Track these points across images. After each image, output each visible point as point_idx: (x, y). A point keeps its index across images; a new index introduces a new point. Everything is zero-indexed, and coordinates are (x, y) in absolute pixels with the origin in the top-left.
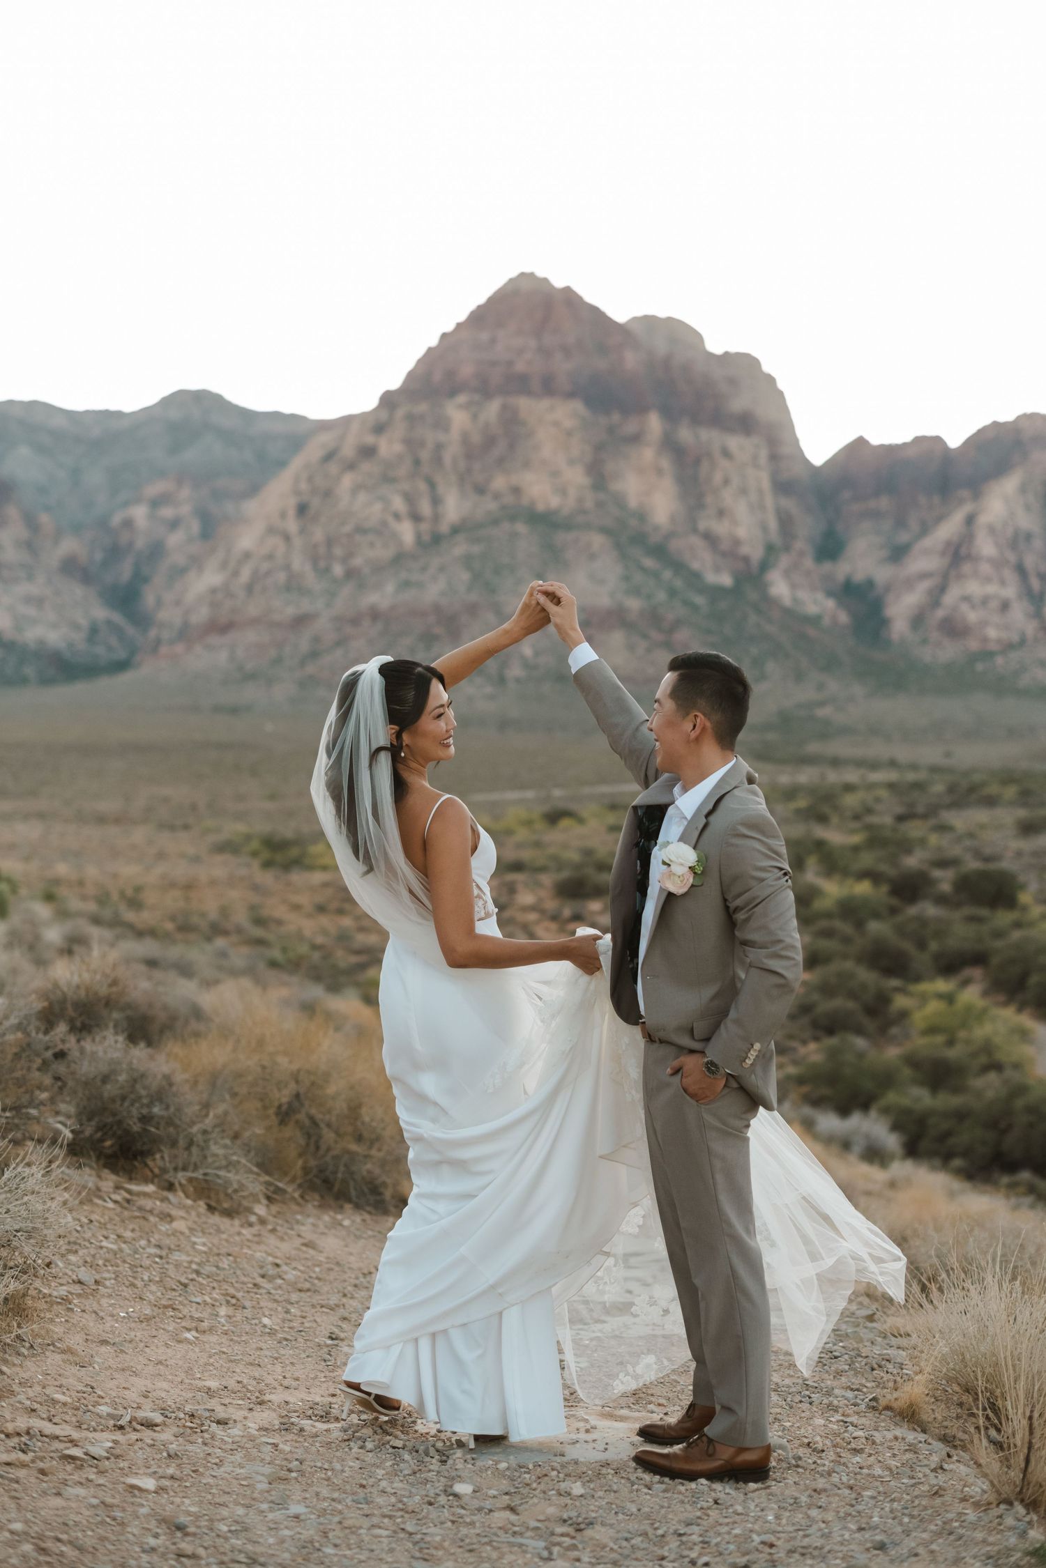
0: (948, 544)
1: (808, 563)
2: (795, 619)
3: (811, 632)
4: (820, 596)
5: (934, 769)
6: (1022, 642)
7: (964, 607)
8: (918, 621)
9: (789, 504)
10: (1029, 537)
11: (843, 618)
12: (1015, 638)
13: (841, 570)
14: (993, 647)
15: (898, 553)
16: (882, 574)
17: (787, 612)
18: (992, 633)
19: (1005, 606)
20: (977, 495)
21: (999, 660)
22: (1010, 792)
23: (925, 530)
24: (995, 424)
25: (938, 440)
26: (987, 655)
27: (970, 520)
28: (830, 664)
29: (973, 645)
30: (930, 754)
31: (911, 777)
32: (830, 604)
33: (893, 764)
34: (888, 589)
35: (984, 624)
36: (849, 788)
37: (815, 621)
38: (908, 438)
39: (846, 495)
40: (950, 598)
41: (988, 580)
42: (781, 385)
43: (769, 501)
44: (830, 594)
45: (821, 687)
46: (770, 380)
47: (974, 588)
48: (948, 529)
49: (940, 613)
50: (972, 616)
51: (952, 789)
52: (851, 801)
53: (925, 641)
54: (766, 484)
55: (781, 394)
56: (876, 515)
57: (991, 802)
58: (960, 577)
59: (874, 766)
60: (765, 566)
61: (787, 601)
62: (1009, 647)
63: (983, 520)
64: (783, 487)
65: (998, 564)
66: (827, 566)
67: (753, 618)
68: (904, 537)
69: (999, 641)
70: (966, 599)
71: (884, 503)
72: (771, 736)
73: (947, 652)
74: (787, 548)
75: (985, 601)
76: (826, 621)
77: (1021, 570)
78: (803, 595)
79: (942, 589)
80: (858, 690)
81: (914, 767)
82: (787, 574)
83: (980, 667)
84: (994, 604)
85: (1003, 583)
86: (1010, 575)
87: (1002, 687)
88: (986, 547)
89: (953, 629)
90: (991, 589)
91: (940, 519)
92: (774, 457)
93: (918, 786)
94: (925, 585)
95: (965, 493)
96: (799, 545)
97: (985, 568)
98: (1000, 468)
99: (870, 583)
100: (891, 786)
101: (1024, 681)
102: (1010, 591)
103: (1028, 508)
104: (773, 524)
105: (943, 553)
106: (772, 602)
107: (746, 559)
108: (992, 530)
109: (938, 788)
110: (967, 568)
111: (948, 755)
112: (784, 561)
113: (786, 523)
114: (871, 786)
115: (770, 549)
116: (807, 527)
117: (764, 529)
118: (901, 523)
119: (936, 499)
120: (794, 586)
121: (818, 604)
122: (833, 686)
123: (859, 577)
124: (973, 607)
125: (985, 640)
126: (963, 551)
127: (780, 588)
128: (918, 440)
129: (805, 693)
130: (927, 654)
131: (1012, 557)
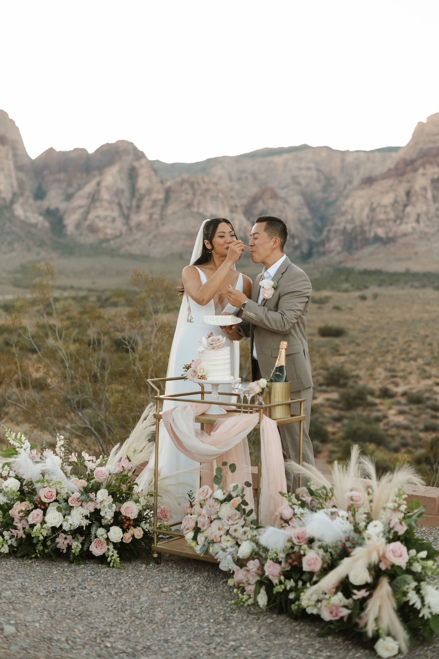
0: (90, 194)
1: (31, 201)
2: (26, 225)
3: (33, 230)
4: (37, 215)
5: (90, 290)
6: (121, 235)
7: (97, 220)
8: (78, 226)
9: (23, 176)
10: (122, 191)
11: (47, 224)
12: (118, 233)
13: (45, 204)
14: (109, 237)
15: (69, 197)
16: (63, 206)
17: (23, 222)
18: (109, 231)
19: (114, 220)
20: (101, 173)
21: (112, 242)
22: (122, 300)
23: (80, 188)
24: (107, 144)
25: (84, 150)
26: (107, 240)
27: (99, 184)
28: (42, 244)
29: (101, 236)
30: (86, 283)
31: (81, 294)
32: (41, 219)
33: (72, 288)
34: (65, 212)
35: (105, 227)
36: (56, 300)
37: (35, 226)
38: (72, 149)
39: (46, 172)
40: (91, 216)
41: (106, 209)
42: (17, 124)
43: (13, 174)
44: (41, 214)
45: (38, 254)
46: (12, 122)
47: (101, 212)
48: (90, 187)
49: (87, 223)
50: (100, 224)
51: (99, 299)
52: (59, 306)
53: (81, 235)
54: (12, 167)
55: (17, 128)
56: (59, 181)
57: (115, 305)
58: (95, 208)
59: (64, 289)
60: (12, 202)
61: (22, 217)
62: (116, 237)
63: (104, 184)
64: (19, 168)
65: (110, 202)
66: (39, 203)
67: (8, 225)
68: (71, 191)
69: (111, 234)
70: (98, 217)
71: (62, 176)
72: (19, 276)
73: (90, 239)
74: (22, 194)
75: (105, 218)
76: (39, 226)
77: (120, 205)
78: (29, 214)
79: (88, 213)
80: (54, 255)
81: (80, 289)
82: (22, 205)
83: (104, 245)
84: (109, 219)
85: (113, 210)
86: (115, 207)
87: (113, 253)
88: (105, 195)
89: (93, 229)
90: (108, 213)
91: (86, 183)
92: (15, 155)
93: (85, 298)
94: (81, 211)
95: (96, 173)
96: (27, 193)
97: (105, 204)
98: (110, 163)
99: (57, 210)
100: (74, 298)
101: (122, 251)
102: (116, 214)
103: (122, 179)
104: (15, 184)
105: (88, 198)
106: (17, 218)
107: (4, 199)
108: (108, 188)
109: (93, 299)
110: (98, 204)
111: (94, 283)
112: (21, 200)
113: (21, 184)
114: (66, 299)
115: (14, 195)
116: (30, 186)
117: (12, 186)
118: (70, 185)
119: (84, 175)
120: (25, 211)
121: (36, 218)
122: (43, 254)
123: (53, 207)
124: (101, 220)
125: (106, 234)
126: (96, 197)
127: (19, 211)
128: (76, 150)
129: (31, 257)
130: (82, 240)
131: (116, 200)
